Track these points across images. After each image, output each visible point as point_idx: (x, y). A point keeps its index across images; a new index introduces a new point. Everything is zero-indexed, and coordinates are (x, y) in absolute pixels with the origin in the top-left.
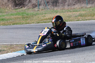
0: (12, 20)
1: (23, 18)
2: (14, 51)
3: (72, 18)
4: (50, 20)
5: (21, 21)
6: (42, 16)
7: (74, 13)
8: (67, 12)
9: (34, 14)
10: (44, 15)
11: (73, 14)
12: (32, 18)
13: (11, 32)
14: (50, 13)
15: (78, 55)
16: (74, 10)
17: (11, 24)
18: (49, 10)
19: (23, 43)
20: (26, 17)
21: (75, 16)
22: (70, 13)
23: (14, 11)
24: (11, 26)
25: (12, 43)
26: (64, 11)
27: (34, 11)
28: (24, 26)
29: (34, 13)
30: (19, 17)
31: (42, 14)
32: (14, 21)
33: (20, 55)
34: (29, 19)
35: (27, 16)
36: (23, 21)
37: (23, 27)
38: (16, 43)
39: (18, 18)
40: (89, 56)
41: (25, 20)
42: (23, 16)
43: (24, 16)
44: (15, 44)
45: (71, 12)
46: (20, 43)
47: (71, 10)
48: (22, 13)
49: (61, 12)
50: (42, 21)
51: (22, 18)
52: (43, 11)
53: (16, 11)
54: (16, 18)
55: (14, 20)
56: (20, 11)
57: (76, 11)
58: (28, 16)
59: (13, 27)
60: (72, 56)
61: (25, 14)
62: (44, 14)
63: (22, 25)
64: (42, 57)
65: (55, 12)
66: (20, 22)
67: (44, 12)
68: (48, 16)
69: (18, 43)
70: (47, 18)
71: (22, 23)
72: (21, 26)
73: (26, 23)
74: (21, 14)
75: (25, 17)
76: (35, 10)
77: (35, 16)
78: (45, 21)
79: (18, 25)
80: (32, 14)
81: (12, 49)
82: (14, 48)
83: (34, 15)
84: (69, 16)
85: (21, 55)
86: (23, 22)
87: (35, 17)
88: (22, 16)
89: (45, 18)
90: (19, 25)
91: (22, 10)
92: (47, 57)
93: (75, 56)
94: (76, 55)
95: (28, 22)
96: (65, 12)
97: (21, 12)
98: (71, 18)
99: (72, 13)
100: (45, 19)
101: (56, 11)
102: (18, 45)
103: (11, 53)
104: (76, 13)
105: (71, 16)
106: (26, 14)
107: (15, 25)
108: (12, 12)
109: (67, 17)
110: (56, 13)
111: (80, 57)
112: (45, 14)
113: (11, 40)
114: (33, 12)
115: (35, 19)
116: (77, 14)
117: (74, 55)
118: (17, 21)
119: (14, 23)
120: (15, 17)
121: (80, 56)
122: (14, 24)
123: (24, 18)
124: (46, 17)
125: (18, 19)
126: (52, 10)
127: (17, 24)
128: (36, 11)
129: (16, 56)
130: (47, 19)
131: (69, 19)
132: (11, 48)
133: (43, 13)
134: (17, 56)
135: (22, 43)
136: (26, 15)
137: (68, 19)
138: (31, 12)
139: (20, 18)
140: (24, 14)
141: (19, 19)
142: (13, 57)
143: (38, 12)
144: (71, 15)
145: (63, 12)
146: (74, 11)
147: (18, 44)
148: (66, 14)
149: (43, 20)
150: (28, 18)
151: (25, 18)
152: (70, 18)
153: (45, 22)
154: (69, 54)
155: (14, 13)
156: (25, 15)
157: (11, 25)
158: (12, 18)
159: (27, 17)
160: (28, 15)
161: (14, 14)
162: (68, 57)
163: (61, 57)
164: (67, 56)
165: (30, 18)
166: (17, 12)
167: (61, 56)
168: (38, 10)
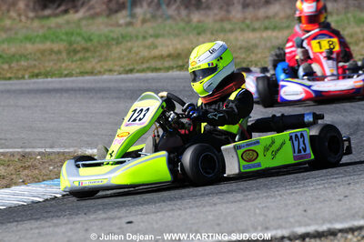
0: (28, 59)
1: (72, 54)
2: (37, 180)
3: (259, 56)
4: (173, 59)
5: (63, 65)
6: (145, 47)
7: (265, 35)
8: (242, 30)
9: (113, 39)
10: (150, 40)
11: (262, 37)
12: (104, 52)
13: (24, 107)
14: (176, 36)
15: (279, 198)
16: (267, 23)
17: (26, 77)
18: (169, 22)
19: (71, 150)
20: (84, 49)
21: (268, 44)
22: (251, 37)
23: (36, 24)
24: (27, 84)
25: (27, 150)
26: (228, 26)
27: (112, 25)
28: (73, 82)
29: (112, 35)
30: (56, 47)
31: (144, 38)
32: (37, 63)
33: (58, 196)
34: (93, 57)
35: (84, 46)
36: (70, 63)
37: (69, 85)
38: (43, 150)
39: (52, 51)
40: (321, 202)
41: (80, 59)
42: (71, 44)
43: (75, 46)
44: (39, 154)
45: (254, 30)
46: (60, 147)
47: (257, 25)
48: (67, 34)
49: (217, 31)
50: (144, 66)
51: (68, 53)
52: (149, 28)
53: (43, 27)
54: (43, 52)
55: (35, 60)
56: (59, 26)
57: (275, 28)
58: (89, 44)
59: (32, 86)
60: (258, 201)
61: (79, 39)
62: (151, 36)
63: (67, 79)
64: (142, 204)
65: (195, 32)
66: (61, 67)
67: (151, 32)
68: (168, 46)
69: (51, 147)
70: (163, 53)
71: (66, 72)
72: (61, 82)
73: (83, 73)
74: (64, 37)
75: (79, 48)
76: (117, 23)
77: (118, 43)
78: (153, 64)
79: (49, 79)
80: (106, 37)
81: (26, 172)
82: (34, 167)
83: (114, 43)
84: (245, 48)
85: (63, 196)
86: (73, 66)
87: (118, 49)
88: (65, 43)
89: (156, 52)
90: (54, 79)
91: (68, 22)
92: (163, 204)
93: (269, 200)
94: (274, 196)
95: (88, 67)
96: (231, 31)
97: (63, 31)
98: (256, 54)
99: (257, 35)
100: (154, 58)
101: (200, 25)
102: (52, 157)
103: (23, 187)
104: (274, 34)
105: (256, 46)
106: (83, 38)
107: (40, 80)
108: (27, 28)
109: (240, 48)
110: (199, 34)
111: (286, 205)
112: (157, 36)
113: (23, 136)
114: (110, 28)
115: (117, 55)
116: (277, 38)
117: (267, 197)
118: (49, 65)
119: (36, 71)
120: (41, 46)
121: (290, 202)
122: (37, 76)
123: (75, 52)
124: (160, 48)
125: (51, 55)
126: (182, 24)
127: (46, 75)
128: (120, 26)
129: (41, 200)
130: (162, 57)
131: (249, 59)
132: (25, 168)
133: (146, 32)
134: (46, 197)
135: (64, 146)
136: (83, 42)
137: (243, 56)
138: (100, 28)
139: (59, 52)
140: (73, 38)
141: (54, 57)
142: (33, 202)
143: (130, 29)
144: (253, 42)
145: (223, 30)
146: (266, 29)
147: (50, 154)
148: (237, 39)
149: (148, 61)
150: (88, 54)
151: (79, 52)
152: (253, 52)
153: (156, 70)
154: (247, 193)
155: (35, 34)
156: (79, 42)
157: (23, 78)
158: (31, 54)
159: (86, 50)
160: (91, 40)
161: (37, 36)
162: (243, 204)
163: (215, 204)
164: (240, 201)
165: (98, 54)
166: (49, 28)
167: (216, 199)
168: (130, 24)
